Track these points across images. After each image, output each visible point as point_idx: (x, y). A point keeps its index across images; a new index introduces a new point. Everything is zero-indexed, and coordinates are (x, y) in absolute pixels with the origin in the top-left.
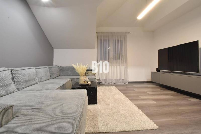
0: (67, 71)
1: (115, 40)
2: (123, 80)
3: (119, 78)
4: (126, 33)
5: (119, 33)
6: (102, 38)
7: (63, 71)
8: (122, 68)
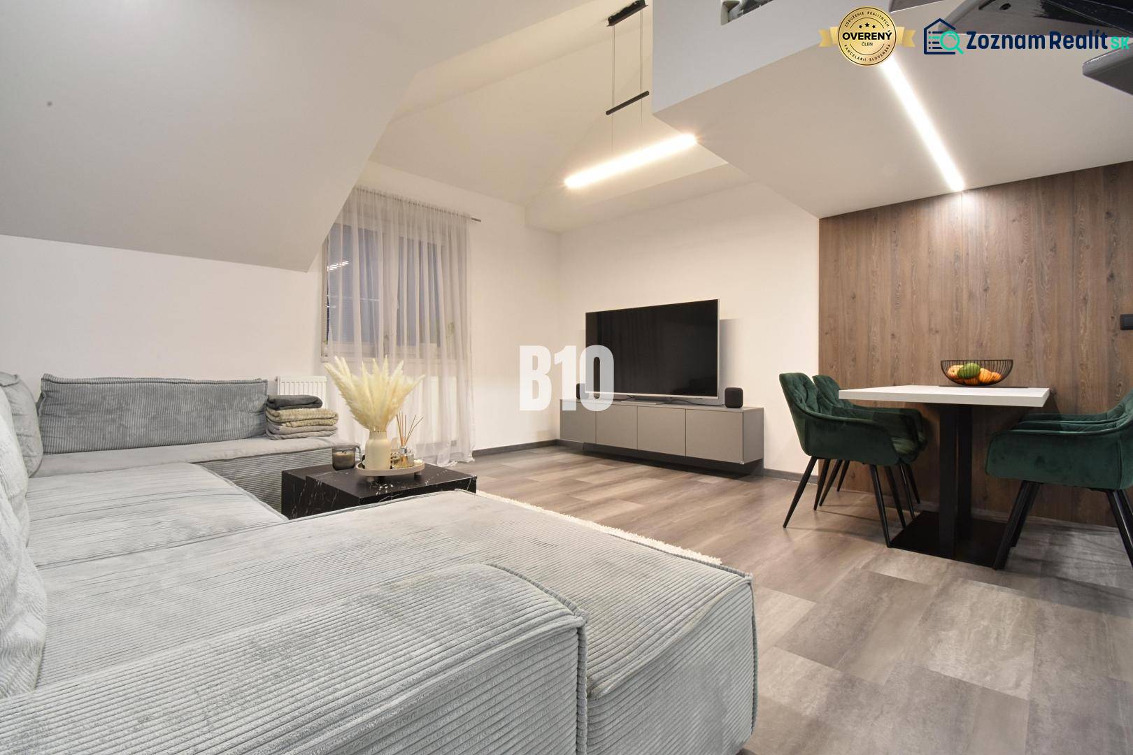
0: (109, 412)
1: (420, 243)
2: (454, 444)
3: (434, 438)
4: (465, 217)
5: (437, 210)
6: (355, 216)
7: (71, 413)
8: (451, 384)
